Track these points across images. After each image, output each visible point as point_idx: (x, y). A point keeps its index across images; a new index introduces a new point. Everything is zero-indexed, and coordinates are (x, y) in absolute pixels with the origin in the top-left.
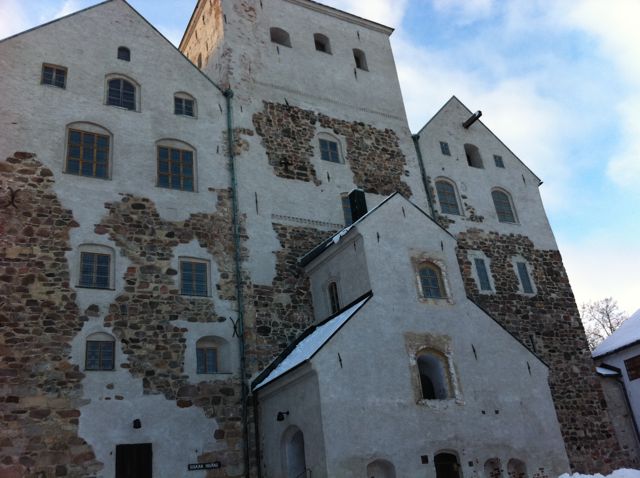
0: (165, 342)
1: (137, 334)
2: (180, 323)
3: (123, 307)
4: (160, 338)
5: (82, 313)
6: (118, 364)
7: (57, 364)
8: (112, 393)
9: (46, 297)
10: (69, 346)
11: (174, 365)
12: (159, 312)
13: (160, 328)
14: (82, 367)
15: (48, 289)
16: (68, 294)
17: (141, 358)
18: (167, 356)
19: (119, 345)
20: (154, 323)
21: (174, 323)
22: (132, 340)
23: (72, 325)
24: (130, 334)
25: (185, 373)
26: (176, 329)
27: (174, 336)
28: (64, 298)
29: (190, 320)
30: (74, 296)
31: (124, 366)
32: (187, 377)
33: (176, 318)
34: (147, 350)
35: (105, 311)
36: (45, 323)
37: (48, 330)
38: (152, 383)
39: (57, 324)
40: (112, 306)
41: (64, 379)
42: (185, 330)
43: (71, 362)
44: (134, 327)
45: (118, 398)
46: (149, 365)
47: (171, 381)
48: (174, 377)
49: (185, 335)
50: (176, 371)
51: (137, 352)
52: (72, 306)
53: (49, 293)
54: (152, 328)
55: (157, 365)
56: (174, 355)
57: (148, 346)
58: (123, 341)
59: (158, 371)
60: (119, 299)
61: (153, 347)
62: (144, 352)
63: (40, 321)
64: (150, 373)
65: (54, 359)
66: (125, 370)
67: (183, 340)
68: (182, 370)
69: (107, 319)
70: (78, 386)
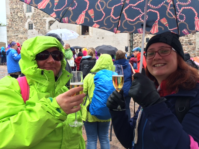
0: (42, 23)
1: (37, 21)
2: (45, 18)
3: (34, 16)
4: (41, 22)
5: (27, 18)
6: (33, 28)
7: (23, 29)
8: (33, 34)
9: (21, 16)
10: (25, 25)
11: (44, 28)
12: (41, 16)
13: (41, 19)
14: (27, 29)
15: (21, 14)
16: (24, 14)
17: (38, 27)
18: (43, 26)
19: (33, 24)
20: (40, 18)
21: (44, 18)
22: (36, 23)
23: (25, 21)
24: (35, 21)
25: (46, 29)
26: (44, 20)
27: (44, 21)
28: (23, 15)
29: (47, 17)
30: (25, 14)
31: (35, 28)
32: (46, 30)
33: (44, 17)
34: (39, 25)
35: (31, 17)
36: (21, 21)
37: (21, 22)
38: (40, 32)
39: (23, 21)
40: (32, 16)
41: (25, 31)
42: (46, 20)
43: (25, 28)
44: (36, 20)
45: (34, 35)
46: (39, 28)
47: (43, 31)
48: (44, 30)
49: (46, 21)
50: (44, 29)
51: (37, 25)
52: (25, 17)
53: (21, 15)
54: (39, 20)
55: (41, 28)
56: (44, 25)
57: (39, 24)
58: (34, 23)
59: (41, 29)
60: (33, 14)
61: (40, 24)
62: (38, 25)
63: (20, 21)
64: (39, 30)
65: (23, 28)
66: (35, 29)
67: (45, 22)
68: (45, 29)
69: (31, 19)
70: (27, 33)
